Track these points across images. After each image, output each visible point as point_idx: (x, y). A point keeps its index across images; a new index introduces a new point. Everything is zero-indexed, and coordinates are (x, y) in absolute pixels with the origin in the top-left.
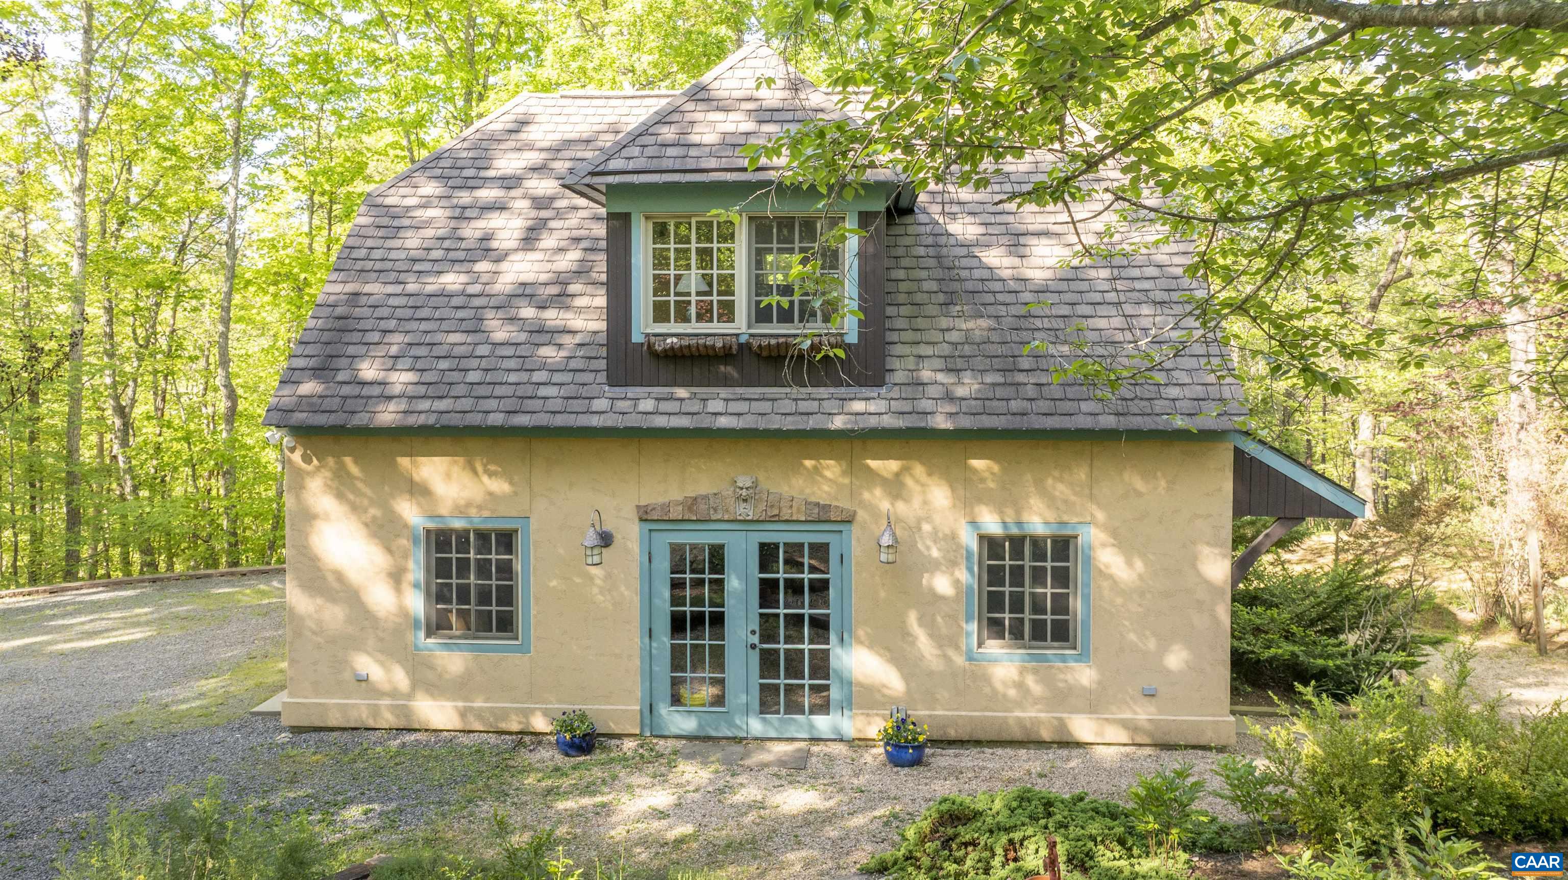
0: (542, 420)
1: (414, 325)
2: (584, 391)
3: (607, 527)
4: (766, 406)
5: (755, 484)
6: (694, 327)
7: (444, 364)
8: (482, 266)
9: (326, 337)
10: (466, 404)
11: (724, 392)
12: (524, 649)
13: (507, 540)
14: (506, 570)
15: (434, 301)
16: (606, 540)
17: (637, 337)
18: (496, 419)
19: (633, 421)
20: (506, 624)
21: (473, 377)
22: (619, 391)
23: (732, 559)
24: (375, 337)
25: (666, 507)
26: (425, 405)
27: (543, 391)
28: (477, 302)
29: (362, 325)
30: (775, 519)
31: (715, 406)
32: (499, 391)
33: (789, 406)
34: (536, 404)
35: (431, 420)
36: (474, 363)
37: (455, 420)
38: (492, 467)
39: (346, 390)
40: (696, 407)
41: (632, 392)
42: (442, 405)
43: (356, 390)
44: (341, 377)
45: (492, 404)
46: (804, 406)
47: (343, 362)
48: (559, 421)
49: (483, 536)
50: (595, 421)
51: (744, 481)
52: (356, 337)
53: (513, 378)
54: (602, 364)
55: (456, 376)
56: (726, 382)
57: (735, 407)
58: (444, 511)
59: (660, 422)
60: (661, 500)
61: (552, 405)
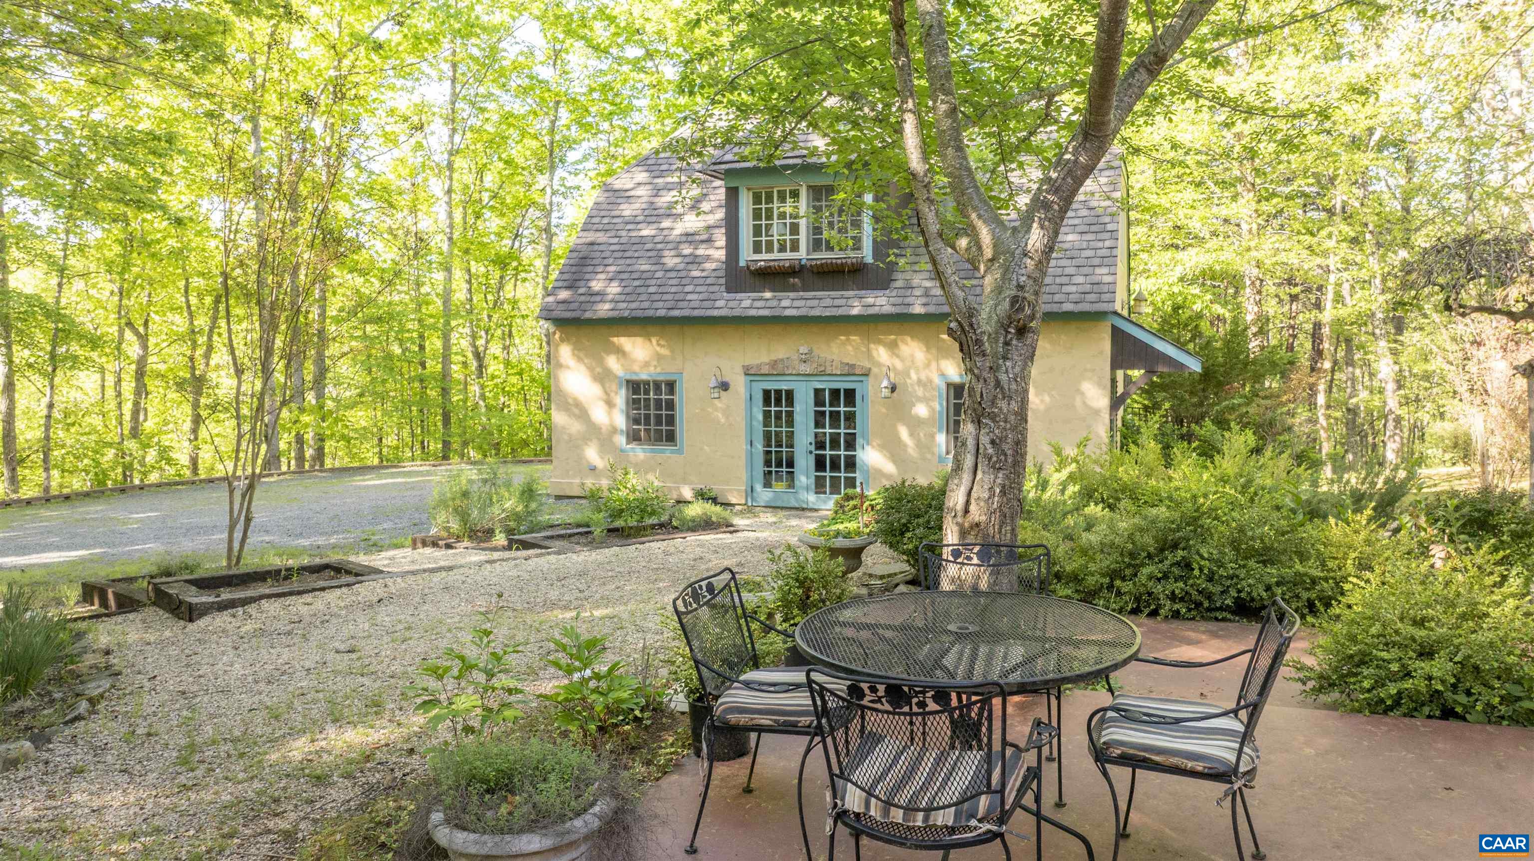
0: (686, 313)
1: (622, 262)
2: (713, 297)
3: (726, 379)
4: (815, 303)
5: (811, 351)
6: (776, 255)
7: (637, 283)
8: (666, 224)
9: (574, 269)
10: (646, 305)
11: (792, 295)
12: (680, 452)
13: (671, 386)
14: (671, 405)
15: (635, 247)
16: (724, 386)
17: (742, 263)
18: (661, 313)
19: (737, 313)
20: (671, 438)
21: (652, 290)
22: (732, 296)
23: (797, 397)
24: (600, 269)
25: (759, 366)
26: (624, 305)
27: (689, 297)
28: (659, 246)
29: (595, 262)
30: (823, 374)
31: (785, 303)
32: (665, 297)
33: (828, 302)
34: (681, 304)
35: (626, 314)
36: (653, 282)
37: (639, 314)
38: (662, 342)
39: (583, 298)
40: (774, 303)
41: (739, 296)
42: (634, 305)
43: (588, 298)
44: (581, 291)
45: (660, 304)
46: (837, 302)
47: (582, 283)
48: (696, 313)
49: (657, 385)
50: (715, 313)
51: (804, 349)
52: (590, 269)
53: (673, 289)
54: (723, 281)
55: (642, 290)
56: (794, 289)
57: (797, 303)
58: (636, 368)
59: (753, 313)
60: (758, 362)
61: (693, 305)
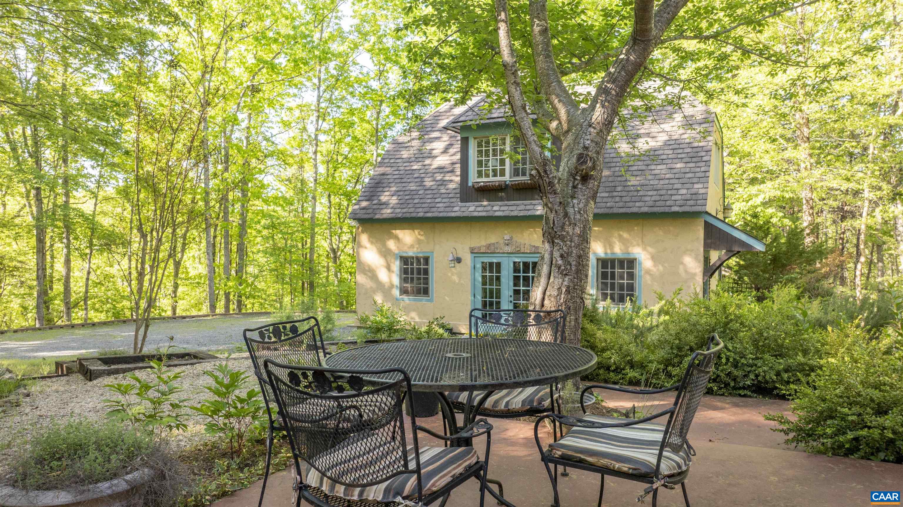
0: (436, 214)
1: (400, 185)
2: (452, 205)
3: (459, 256)
4: (514, 208)
5: (511, 238)
6: (491, 179)
7: (407, 197)
8: (427, 162)
9: (371, 189)
10: (412, 210)
11: (500, 203)
12: (431, 301)
13: (426, 260)
14: (426, 272)
15: (408, 176)
16: (459, 260)
17: (470, 184)
18: (421, 215)
19: (465, 214)
20: (426, 292)
21: (416, 201)
22: (464, 204)
23: (503, 267)
24: (387, 189)
25: (479, 248)
26: (399, 210)
27: (438, 205)
28: (423, 175)
29: (384, 185)
30: (518, 252)
31: (495, 208)
32: (424, 205)
33: (522, 207)
34: (433, 210)
35: (400, 215)
36: (417, 196)
37: (408, 215)
38: (422, 233)
39: (375, 207)
40: (489, 208)
41: (468, 204)
42: (405, 210)
43: (377, 207)
44: (375, 202)
45: (421, 210)
46: (528, 207)
47: (375, 198)
48: (441, 215)
49: (418, 259)
50: (453, 215)
51: (507, 237)
52: (381, 189)
53: (429, 201)
54: (458, 195)
55: (411, 201)
56: (501, 199)
57: (503, 208)
58: (406, 248)
59: (476, 214)
60: (479, 245)
61: (439, 210)
